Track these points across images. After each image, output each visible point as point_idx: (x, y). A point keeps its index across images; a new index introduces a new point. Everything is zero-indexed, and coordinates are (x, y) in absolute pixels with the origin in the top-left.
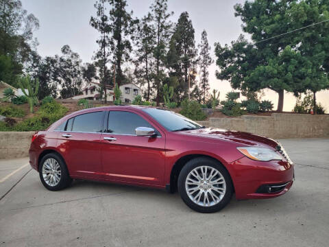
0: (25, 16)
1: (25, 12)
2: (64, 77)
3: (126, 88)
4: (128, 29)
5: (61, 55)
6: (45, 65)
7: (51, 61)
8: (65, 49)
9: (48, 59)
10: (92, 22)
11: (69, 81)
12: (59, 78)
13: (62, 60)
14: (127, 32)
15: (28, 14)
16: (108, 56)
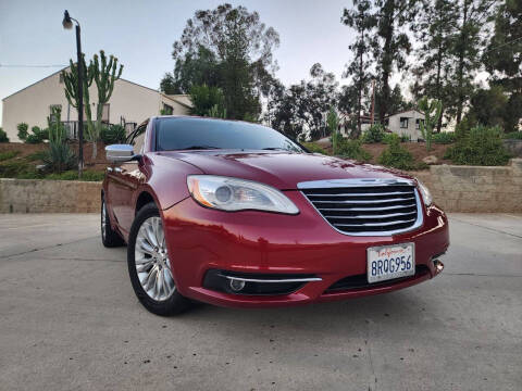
0: (263, 32)
1: (263, 26)
2: (312, 112)
3: (402, 119)
4: (404, 14)
5: (309, 79)
6: (289, 98)
7: (297, 90)
8: (315, 70)
9: (293, 89)
10: (346, 18)
11: (318, 117)
12: (306, 114)
13: (310, 87)
14: (402, 21)
15: (267, 28)
16: (367, 66)
